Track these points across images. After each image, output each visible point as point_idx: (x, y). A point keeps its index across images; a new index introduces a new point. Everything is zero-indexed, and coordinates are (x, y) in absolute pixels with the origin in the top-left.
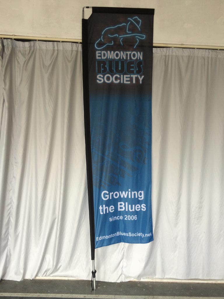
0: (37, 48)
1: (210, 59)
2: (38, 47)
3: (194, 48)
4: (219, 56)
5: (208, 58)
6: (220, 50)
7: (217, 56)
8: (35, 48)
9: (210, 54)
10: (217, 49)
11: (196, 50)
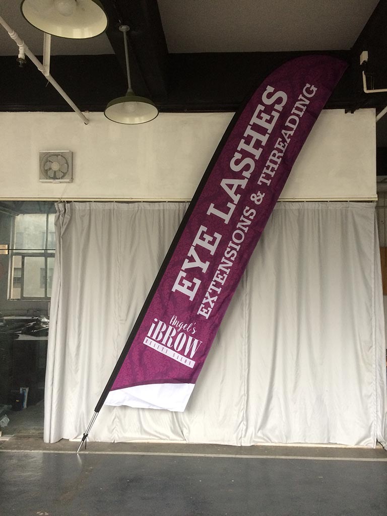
0: (141, 210)
1: (320, 211)
2: (143, 208)
3: (303, 202)
4: (329, 208)
5: (318, 210)
6: (330, 201)
7: (328, 207)
8: (140, 208)
9: (320, 207)
10: (327, 201)
11: (305, 203)
